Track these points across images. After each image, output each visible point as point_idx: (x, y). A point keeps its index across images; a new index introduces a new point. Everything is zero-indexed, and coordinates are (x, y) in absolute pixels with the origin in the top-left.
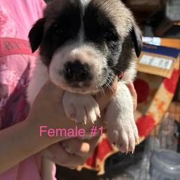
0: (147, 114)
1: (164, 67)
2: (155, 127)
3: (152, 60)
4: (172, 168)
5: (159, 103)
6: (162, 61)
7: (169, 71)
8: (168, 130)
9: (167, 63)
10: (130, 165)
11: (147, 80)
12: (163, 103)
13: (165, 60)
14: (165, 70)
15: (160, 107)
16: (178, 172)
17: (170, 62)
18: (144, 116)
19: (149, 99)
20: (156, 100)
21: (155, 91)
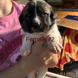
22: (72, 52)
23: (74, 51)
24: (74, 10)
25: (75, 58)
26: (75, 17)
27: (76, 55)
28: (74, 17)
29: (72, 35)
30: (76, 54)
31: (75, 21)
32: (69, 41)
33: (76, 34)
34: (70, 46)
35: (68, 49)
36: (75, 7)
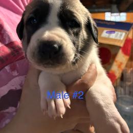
1: (119, 39)
2: (117, 80)
4: (127, 108)
5: (118, 63)
7: (122, 41)
8: (130, 81)
9: (121, 35)
11: (109, 48)
12: (121, 64)
13: (120, 33)
14: (119, 41)
15: (119, 66)
17: (124, 34)
19: (111, 61)
20: (116, 62)
21: (115, 55)
36: (97, 5)
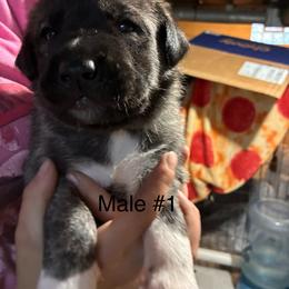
0: (250, 149)
2: (261, 166)
3: (257, 70)
4: (278, 224)
5: (269, 132)
6: (273, 71)
7: (280, 87)
9: (280, 74)
10: (227, 219)
11: (252, 99)
12: (275, 133)
13: (277, 70)
14: (275, 85)
15: (270, 139)
16: (285, 230)
17: (286, 73)
18: (245, 152)
19: (253, 126)
20: (265, 129)
21: (264, 115)
22: (212, 162)
23: (221, 158)
24: (233, 17)
25: (223, 183)
26: (226, 42)
27: (227, 172)
28: (221, 41)
29: (214, 104)
30: (227, 169)
31: (225, 54)
32: (203, 124)
33: (227, 99)
34: (208, 141)
35: (200, 152)
36: (235, 6)
